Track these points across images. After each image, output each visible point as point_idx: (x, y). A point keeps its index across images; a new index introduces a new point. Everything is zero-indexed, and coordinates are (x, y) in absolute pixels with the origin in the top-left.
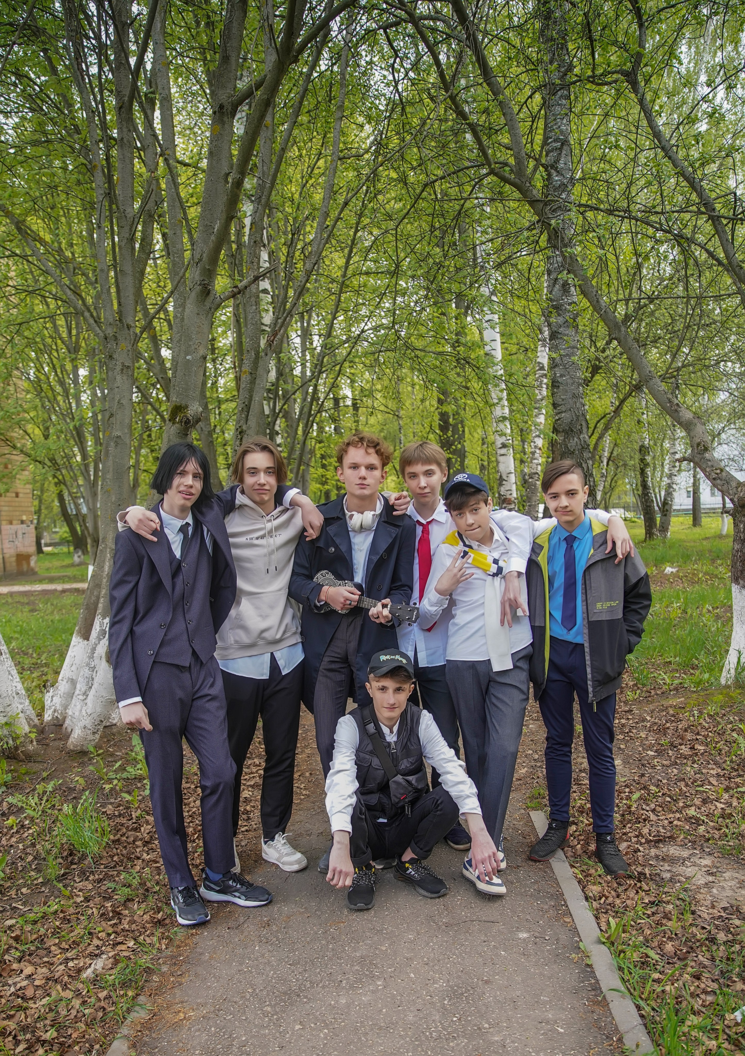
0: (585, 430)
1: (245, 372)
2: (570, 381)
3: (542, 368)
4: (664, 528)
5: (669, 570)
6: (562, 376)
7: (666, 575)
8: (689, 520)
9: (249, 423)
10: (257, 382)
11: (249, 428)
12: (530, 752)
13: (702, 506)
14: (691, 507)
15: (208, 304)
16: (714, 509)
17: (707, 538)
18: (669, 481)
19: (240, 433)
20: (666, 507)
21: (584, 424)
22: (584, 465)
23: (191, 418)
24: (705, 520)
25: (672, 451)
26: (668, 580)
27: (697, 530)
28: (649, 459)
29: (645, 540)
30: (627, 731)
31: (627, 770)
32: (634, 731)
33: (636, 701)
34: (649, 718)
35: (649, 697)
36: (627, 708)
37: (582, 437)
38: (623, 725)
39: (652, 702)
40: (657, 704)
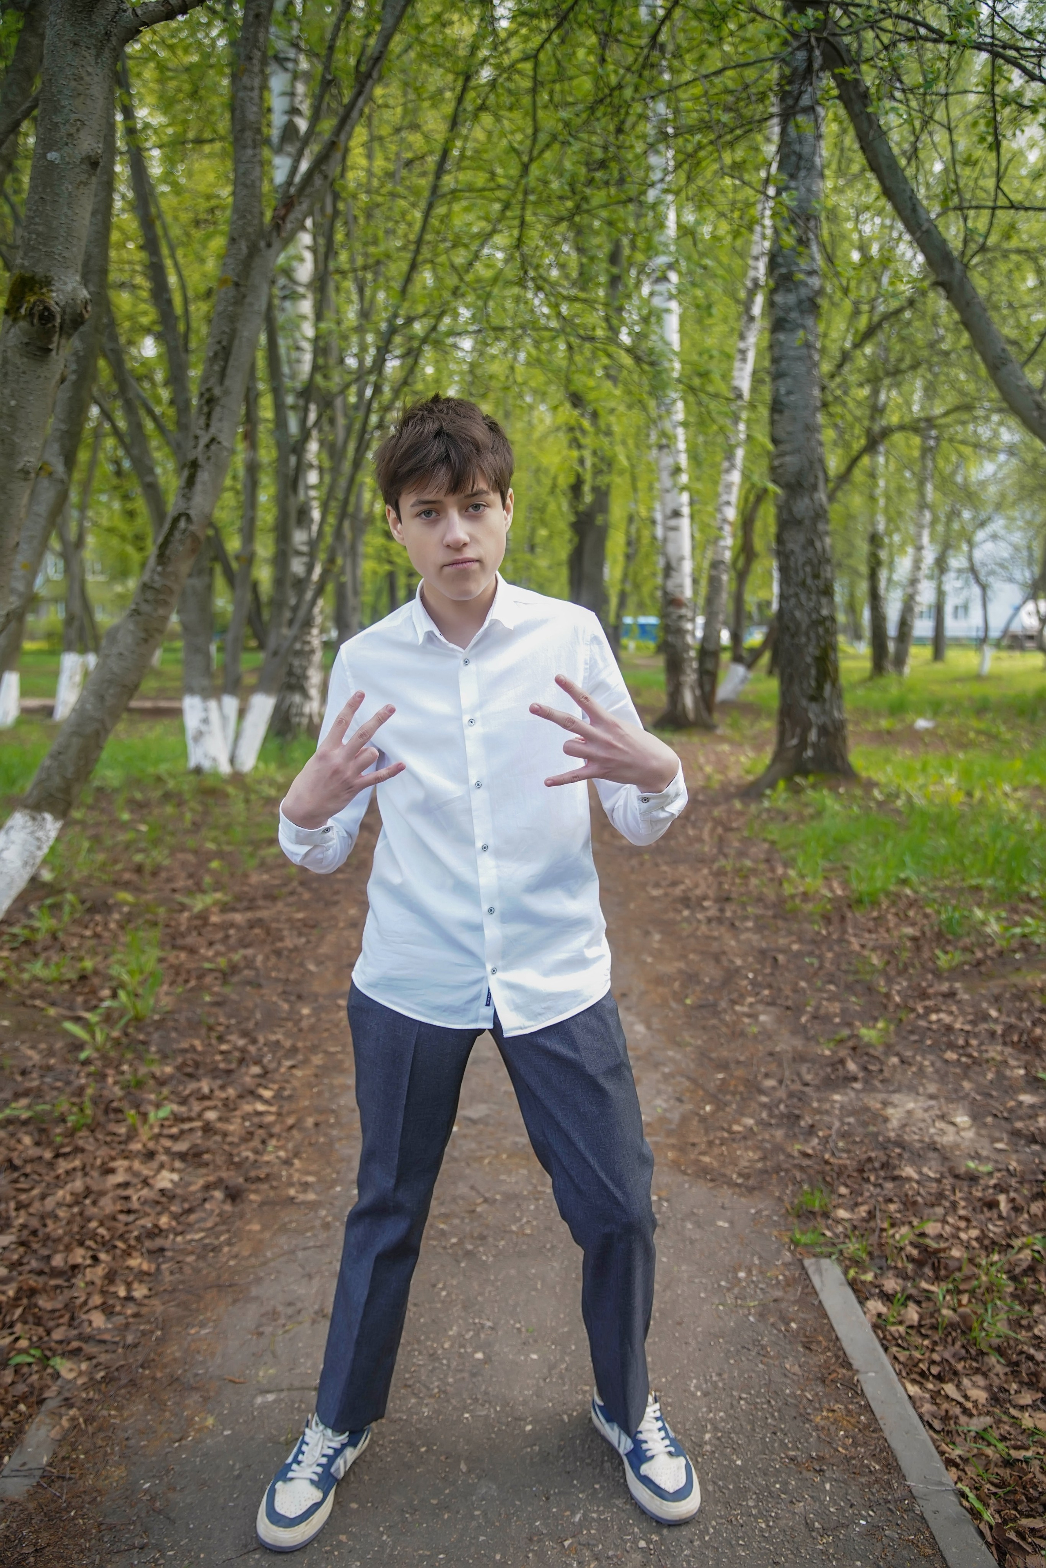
0: (821, 485)
1: (225, 281)
3: (740, 396)
4: (900, 661)
5: (921, 723)
6: (789, 393)
7: (917, 731)
8: (927, 652)
10: (249, 300)
11: (226, 393)
13: (947, 634)
14: (932, 635)
17: (957, 679)
18: (909, 591)
20: (903, 634)
21: (821, 475)
22: (818, 545)
23: (57, 310)
24: (950, 654)
25: (918, 544)
26: (921, 738)
27: (938, 666)
28: (883, 555)
29: (871, 678)
30: (961, 1042)
31: (985, 1142)
32: (974, 1042)
33: (956, 972)
34: (994, 1013)
35: (979, 963)
36: (945, 987)
37: (816, 496)
38: (949, 1028)
39: (990, 976)
40: (1002, 982)
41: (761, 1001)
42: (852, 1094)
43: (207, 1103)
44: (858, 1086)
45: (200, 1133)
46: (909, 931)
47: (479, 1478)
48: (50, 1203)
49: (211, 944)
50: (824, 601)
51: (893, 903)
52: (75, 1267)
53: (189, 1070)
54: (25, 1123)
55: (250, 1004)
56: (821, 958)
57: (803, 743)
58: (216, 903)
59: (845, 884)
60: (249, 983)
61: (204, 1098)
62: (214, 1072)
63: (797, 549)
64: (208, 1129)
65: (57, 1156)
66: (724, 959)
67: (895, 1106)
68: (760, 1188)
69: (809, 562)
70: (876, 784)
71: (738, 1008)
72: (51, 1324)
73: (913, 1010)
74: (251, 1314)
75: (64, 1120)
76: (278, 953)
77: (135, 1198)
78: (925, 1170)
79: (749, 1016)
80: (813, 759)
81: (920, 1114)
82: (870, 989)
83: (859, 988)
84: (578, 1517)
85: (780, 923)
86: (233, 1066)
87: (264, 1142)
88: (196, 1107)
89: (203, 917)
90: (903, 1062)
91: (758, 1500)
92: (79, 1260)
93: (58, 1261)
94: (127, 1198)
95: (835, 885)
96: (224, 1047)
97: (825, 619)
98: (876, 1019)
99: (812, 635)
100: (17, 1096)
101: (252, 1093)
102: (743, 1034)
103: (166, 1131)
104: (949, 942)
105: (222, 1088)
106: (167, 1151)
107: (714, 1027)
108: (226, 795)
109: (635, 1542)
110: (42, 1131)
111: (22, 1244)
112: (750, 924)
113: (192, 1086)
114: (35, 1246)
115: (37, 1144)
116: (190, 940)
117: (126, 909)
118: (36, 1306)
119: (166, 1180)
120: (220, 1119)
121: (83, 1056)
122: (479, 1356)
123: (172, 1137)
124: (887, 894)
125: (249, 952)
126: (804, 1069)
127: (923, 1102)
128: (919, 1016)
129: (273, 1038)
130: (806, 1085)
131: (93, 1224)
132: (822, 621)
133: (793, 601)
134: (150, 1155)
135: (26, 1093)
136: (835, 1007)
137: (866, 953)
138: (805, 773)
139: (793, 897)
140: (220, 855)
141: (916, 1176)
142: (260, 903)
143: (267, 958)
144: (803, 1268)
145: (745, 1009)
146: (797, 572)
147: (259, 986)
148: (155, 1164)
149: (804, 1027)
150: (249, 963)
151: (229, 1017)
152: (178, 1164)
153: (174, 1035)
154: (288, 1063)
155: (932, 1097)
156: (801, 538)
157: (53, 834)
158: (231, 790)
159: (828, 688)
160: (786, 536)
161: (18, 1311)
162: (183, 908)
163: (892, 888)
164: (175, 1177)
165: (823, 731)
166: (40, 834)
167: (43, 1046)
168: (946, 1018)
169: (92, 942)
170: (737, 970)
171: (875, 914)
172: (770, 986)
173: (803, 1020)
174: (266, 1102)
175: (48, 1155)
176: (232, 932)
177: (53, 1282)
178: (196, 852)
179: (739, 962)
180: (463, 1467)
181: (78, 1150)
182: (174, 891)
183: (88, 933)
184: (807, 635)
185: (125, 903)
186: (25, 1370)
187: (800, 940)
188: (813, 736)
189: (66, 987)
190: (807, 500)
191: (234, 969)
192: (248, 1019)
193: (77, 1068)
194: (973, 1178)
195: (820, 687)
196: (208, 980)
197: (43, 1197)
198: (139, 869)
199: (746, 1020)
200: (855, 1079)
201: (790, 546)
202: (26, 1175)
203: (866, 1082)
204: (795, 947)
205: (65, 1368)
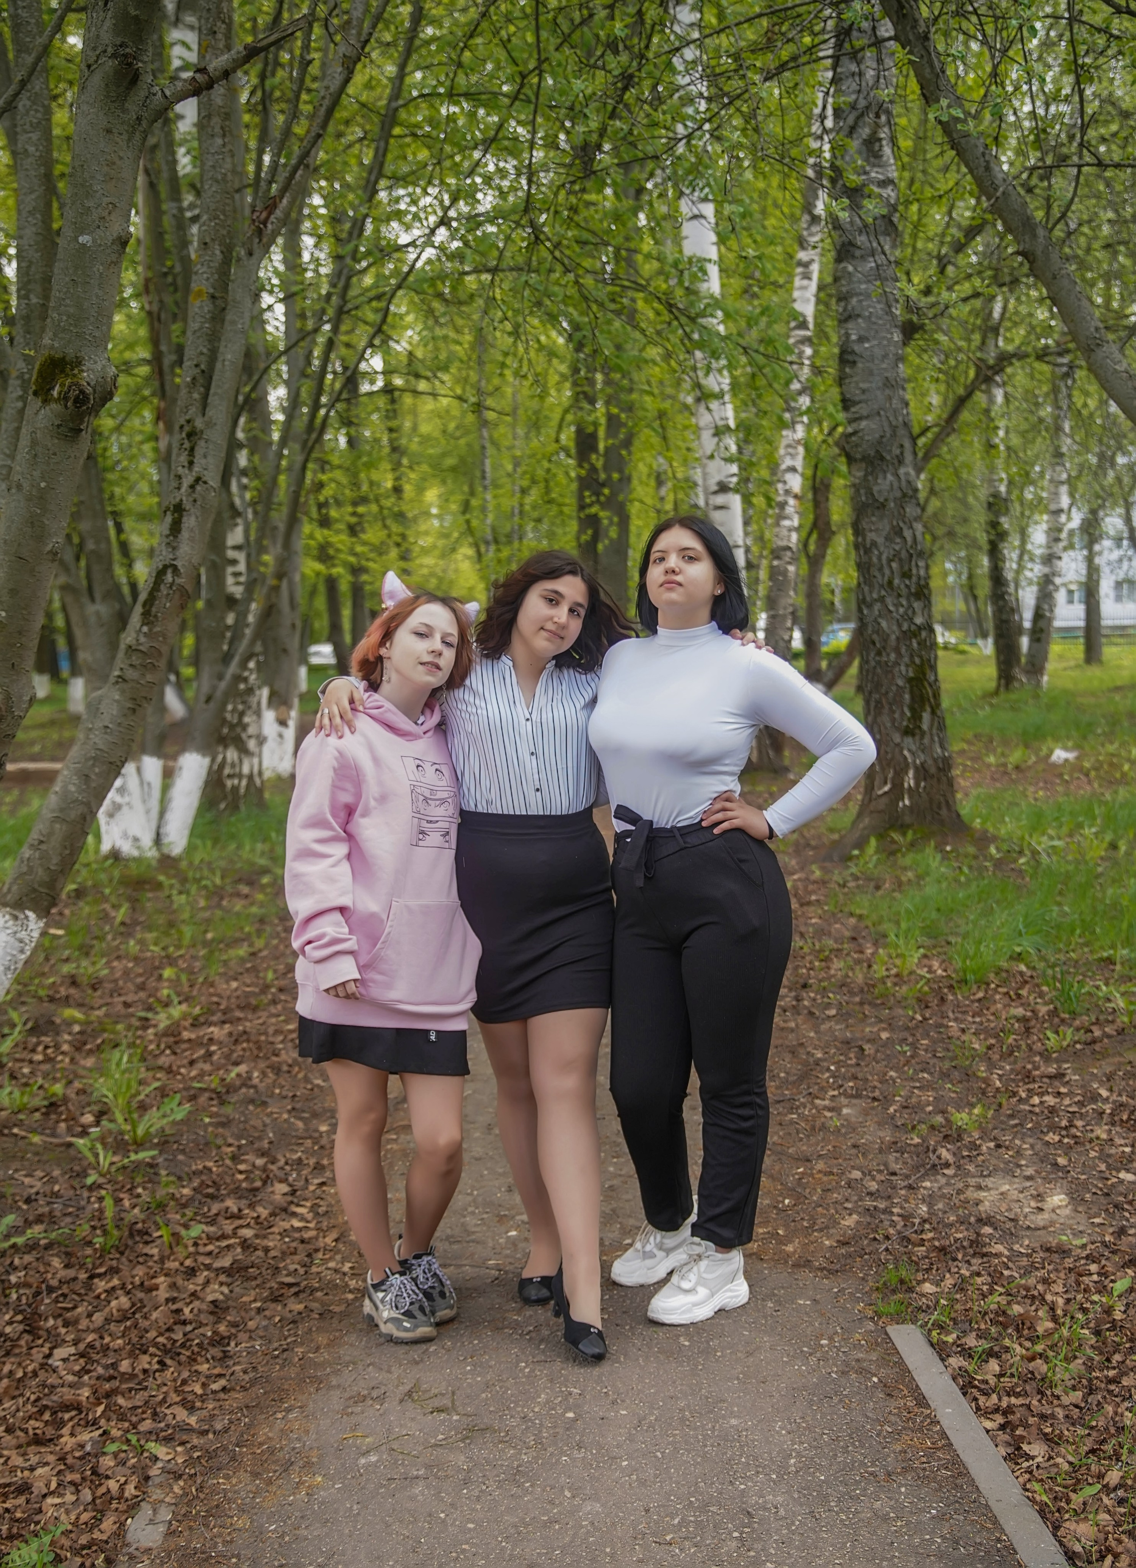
0: (908, 457)
1: (199, 294)
2: (878, 352)
3: (802, 324)
4: (1036, 667)
5: (1060, 755)
7: (1055, 765)
8: (1078, 650)
9: (210, 412)
10: (229, 316)
11: (210, 424)
12: (857, 1174)
13: (1104, 623)
14: (1082, 624)
15: (133, 107)
16: (1124, 628)
17: (1118, 689)
18: (1046, 570)
19: (189, 435)
20: (1042, 624)
21: (906, 443)
22: (907, 534)
23: (89, 390)
24: (1109, 652)
25: (1053, 507)
26: (1061, 775)
27: (1094, 671)
28: (1005, 522)
29: (996, 692)
30: (1064, 1123)
31: (1082, 1218)
32: (1079, 1123)
33: (1067, 1053)
34: (1104, 1093)
35: (1094, 1041)
36: (1052, 1070)
37: (902, 471)
38: (1053, 1110)
39: (1104, 1055)
40: (1117, 1059)
41: (845, 1094)
42: (943, 1181)
43: (241, 1222)
44: (949, 1172)
45: (239, 1250)
46: (1019, 1011)
47: (584, 1500)
48: (98, 1318)
49: (192, 1063)
50: (917, 605)
51: (1004, 982)
52: (145, 1371)
53: (210, 1190)
54: (47, 1248)
55: (258, 1123)
56: (914, 1046)
57: (898, 790)
58: (184, 1017)
59: (946, 962)
60: (252, 1101)
61: (233, 1217)
62: (237, 1192)
63: (880, 540)
64: (245, 1244)
65: (92, 1277)
66: (801, 1051)
67: (989, 1189)
68: (843, 1271)
69: (897, 554)
70: (994, 839)
71: (818, 1102)
72: (134, 1419)
73: (1014, 1094)
74: (335, 1400)
75: (90, 1243)
76: (277, 1069)
77: (187, 1311)
78: (1016, 1247)
79: (830, 1109)
80: (911, 809)
81: (1014, 1194)
82: (968, 1075)
83: (956, 1074)
84: (676, 1521)
85: (867, 1009)
86: (258, 1184)
87: (309, 1255)
88: (228, 1227)
89: (173, 1032)
90: (998, 1146)
91: (839, 1501)
92: (147, 1366)
93: (125, 1366)
94: (178, 1311)
95: (936, 964)
96: (242, 1167)
97: (919, 628)
98: (973, 1106)
99: (903, 650)
100: (28, 1224)
101: (285, 1210)
102: (823, 1127)
103: (201, 1249)
104: (1063, 1021)
105: (252, 1206)
106: (208, 1267)
107: (792, 1122)
108: (159, 886)
109: (730, 1533)
110: (67, 1254)
111: (82, 1355)
112: (833, 1012)
113: (215, 1208)
114: (96, 1357)
115: (67, 1266)
116: (163, 1061)
117: (77, 1028)
118: (115, 1404)
119: (216, 1292)
120: (257, 1236)
121: (89, 1181)
122: (570, 1415)
123: (210, 1253)
124: (999, 971)
125: (242, 1068)
126: (892, 1157)
127: (1018, 1184)
128: (1021, 1100)
129: (295, 1157)
130: (894, 1174)
131: (152, 1334)
132: (915, 633)
133: (877, 607)
134: (191, 1272)
135: (39, 1220)
136: (930, 1096)
137: (965, 1038)
138: (903, 828)
139: (883, 981)
140: (171, 961)
141: (1006, 1253)
142: (238, 1014)
143: (264, 1074)
144: (886, 1334)
145: (827, 1102)
146: (881, 569)
147: (264, 1104)
148: (201, 1279)
149: (893, 1117)
150: (246, 1081)
151: (239, 1138)
152: (223, 1278)
153: (181, 1157)
154: (316, 1181)
155: (1029, 1178)
156: (885, 526)
157: (36, 934)
158: (161, 878)
159: (926, 716)
160: (864, 524)
161: (100, 1409)
162: (145, 1023)
163: (1005, 965)
164: (225, 1290)
165: (922, 773)
166: (23, 935)
167: (39, 1174)
168: (1050, 1100)
169: (46, 1067)
170: (817, 1063)
171: (981, 995)
172: (855, 1078)
173: (892, 1110)
174: (303, 1219)
175: (83, 1276)
176: (213, 1048)
177: (124, 1386)
178: (136, 959)
179: (819, 1055)
180: (568, 1494)
181: (114, 1271)
182: (127, 1005)
183: (39, 1057)
184: (897, 650)
185: (76, 1021)
186: (123, 1455)
187: (891, 1027)
188: (910, 780)
189: (37, 1115)
190: (890, 477)
191: (230, 1089)
192: (260, 1138)
193: (86, 1194)
194: (1063, 1251)
195: (916, 717)
196: (203, 1099)
197: (90, 1315)
198: (74, 982)
199: (828, 1114)
200: (947, 1165)
201: (871, 536)
202: (65, 1296)
203: (959, 1167)
204: (884, 1035)
205: (161, 1451)
